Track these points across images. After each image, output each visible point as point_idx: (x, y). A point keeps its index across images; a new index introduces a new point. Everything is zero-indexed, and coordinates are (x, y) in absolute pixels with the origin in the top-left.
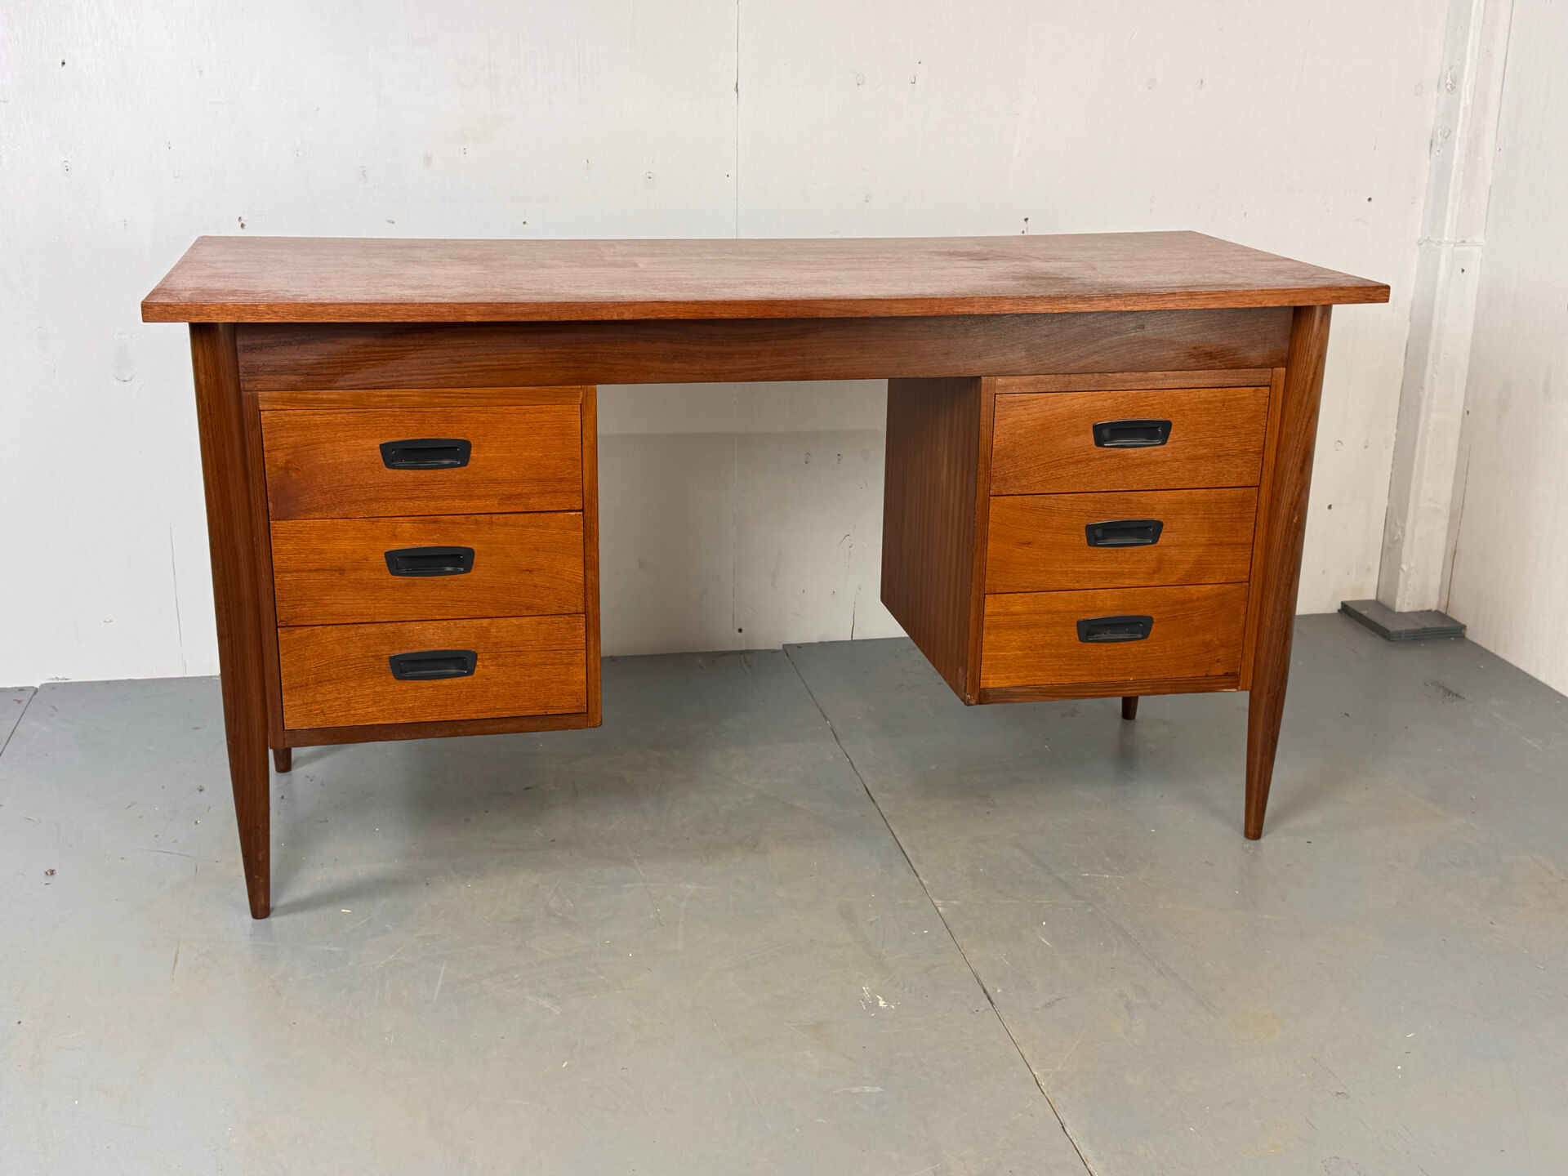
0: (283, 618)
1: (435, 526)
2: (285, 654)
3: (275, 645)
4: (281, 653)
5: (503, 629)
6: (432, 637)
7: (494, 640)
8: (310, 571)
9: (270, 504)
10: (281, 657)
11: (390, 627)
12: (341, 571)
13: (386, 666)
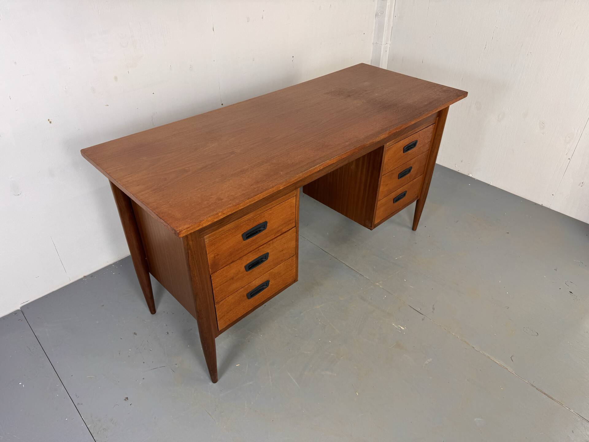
0: (216, 301)
1: (258, 251)
2: (217, 311)
3: (214, 310)
4: (216, 311)
5: (275, 270)
6: (257, 282)
7: (273, 274)
8: (224, 283)
9: (210, 270)
10: (217, 312)
11: (247, 286)
12: (233, 278)
13: (246, 297)
